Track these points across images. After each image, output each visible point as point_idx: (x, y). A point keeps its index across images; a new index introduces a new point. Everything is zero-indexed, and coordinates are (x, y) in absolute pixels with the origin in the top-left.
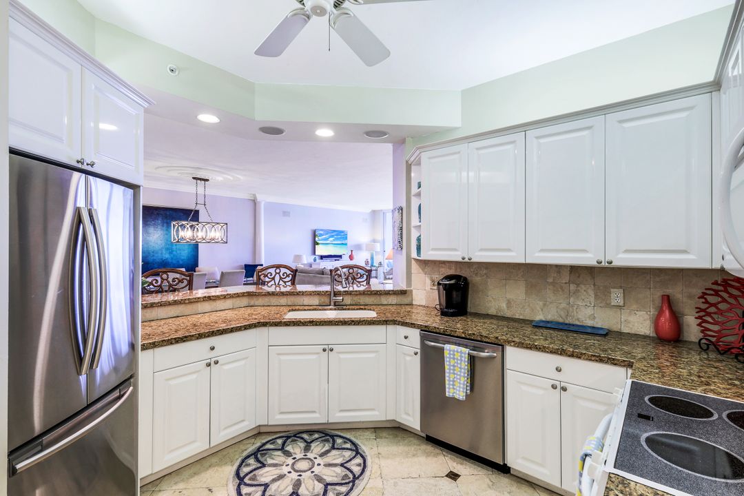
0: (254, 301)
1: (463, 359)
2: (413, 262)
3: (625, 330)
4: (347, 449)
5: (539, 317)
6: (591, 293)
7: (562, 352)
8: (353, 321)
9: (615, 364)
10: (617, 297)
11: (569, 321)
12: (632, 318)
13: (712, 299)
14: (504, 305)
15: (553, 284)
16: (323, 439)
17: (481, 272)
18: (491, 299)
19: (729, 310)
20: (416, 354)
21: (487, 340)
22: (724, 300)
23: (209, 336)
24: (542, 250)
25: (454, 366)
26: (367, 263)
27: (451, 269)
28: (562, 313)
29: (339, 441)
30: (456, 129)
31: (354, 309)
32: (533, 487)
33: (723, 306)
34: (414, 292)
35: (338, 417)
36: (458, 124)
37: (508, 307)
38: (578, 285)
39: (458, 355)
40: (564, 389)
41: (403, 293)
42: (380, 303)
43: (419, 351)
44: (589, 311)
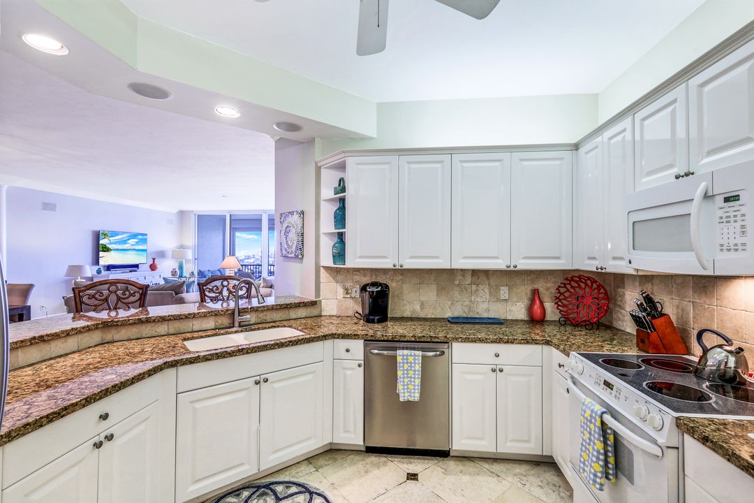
0: (110, 335)
1: (417, 361)
2: (322, 270)
3: (510, 318)
4: (296, 493)
5: (448, 315)
6: (487, 291)
7: (499, 341)
8: (291, 342)
9: (537, 343)
10: (504, 292)
11: (471, 315)
12: (514, 308)
13: (562, 290)
14: (418, 307)
15: (459, 285)
16: (258, 494)
17: (397, 278)
18: (406, 303)
19: (570, 296)
20: (359, 366)
21: (437, 340)
22: (568, 290)
23: (101, 398)
24: (465, 258)
25: (407, 370)
26: (174, 273)
27: (365, 276)
28: (466, 309)
29: (279, 489)
30: (371, 138)
31: (265, 328)
32: (473, 461)
33: (567, 294)
34: (324, 303)
35: (271, 461)
36: (374, 135)
37: (421, 309)
38: (477, 285)
39: (411, 359)
40: (501, 371)
41: (313, 304)
42: (288, 318)
43: (362, 362)
44: (485, 306)
